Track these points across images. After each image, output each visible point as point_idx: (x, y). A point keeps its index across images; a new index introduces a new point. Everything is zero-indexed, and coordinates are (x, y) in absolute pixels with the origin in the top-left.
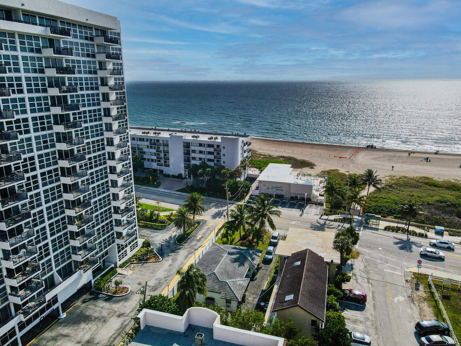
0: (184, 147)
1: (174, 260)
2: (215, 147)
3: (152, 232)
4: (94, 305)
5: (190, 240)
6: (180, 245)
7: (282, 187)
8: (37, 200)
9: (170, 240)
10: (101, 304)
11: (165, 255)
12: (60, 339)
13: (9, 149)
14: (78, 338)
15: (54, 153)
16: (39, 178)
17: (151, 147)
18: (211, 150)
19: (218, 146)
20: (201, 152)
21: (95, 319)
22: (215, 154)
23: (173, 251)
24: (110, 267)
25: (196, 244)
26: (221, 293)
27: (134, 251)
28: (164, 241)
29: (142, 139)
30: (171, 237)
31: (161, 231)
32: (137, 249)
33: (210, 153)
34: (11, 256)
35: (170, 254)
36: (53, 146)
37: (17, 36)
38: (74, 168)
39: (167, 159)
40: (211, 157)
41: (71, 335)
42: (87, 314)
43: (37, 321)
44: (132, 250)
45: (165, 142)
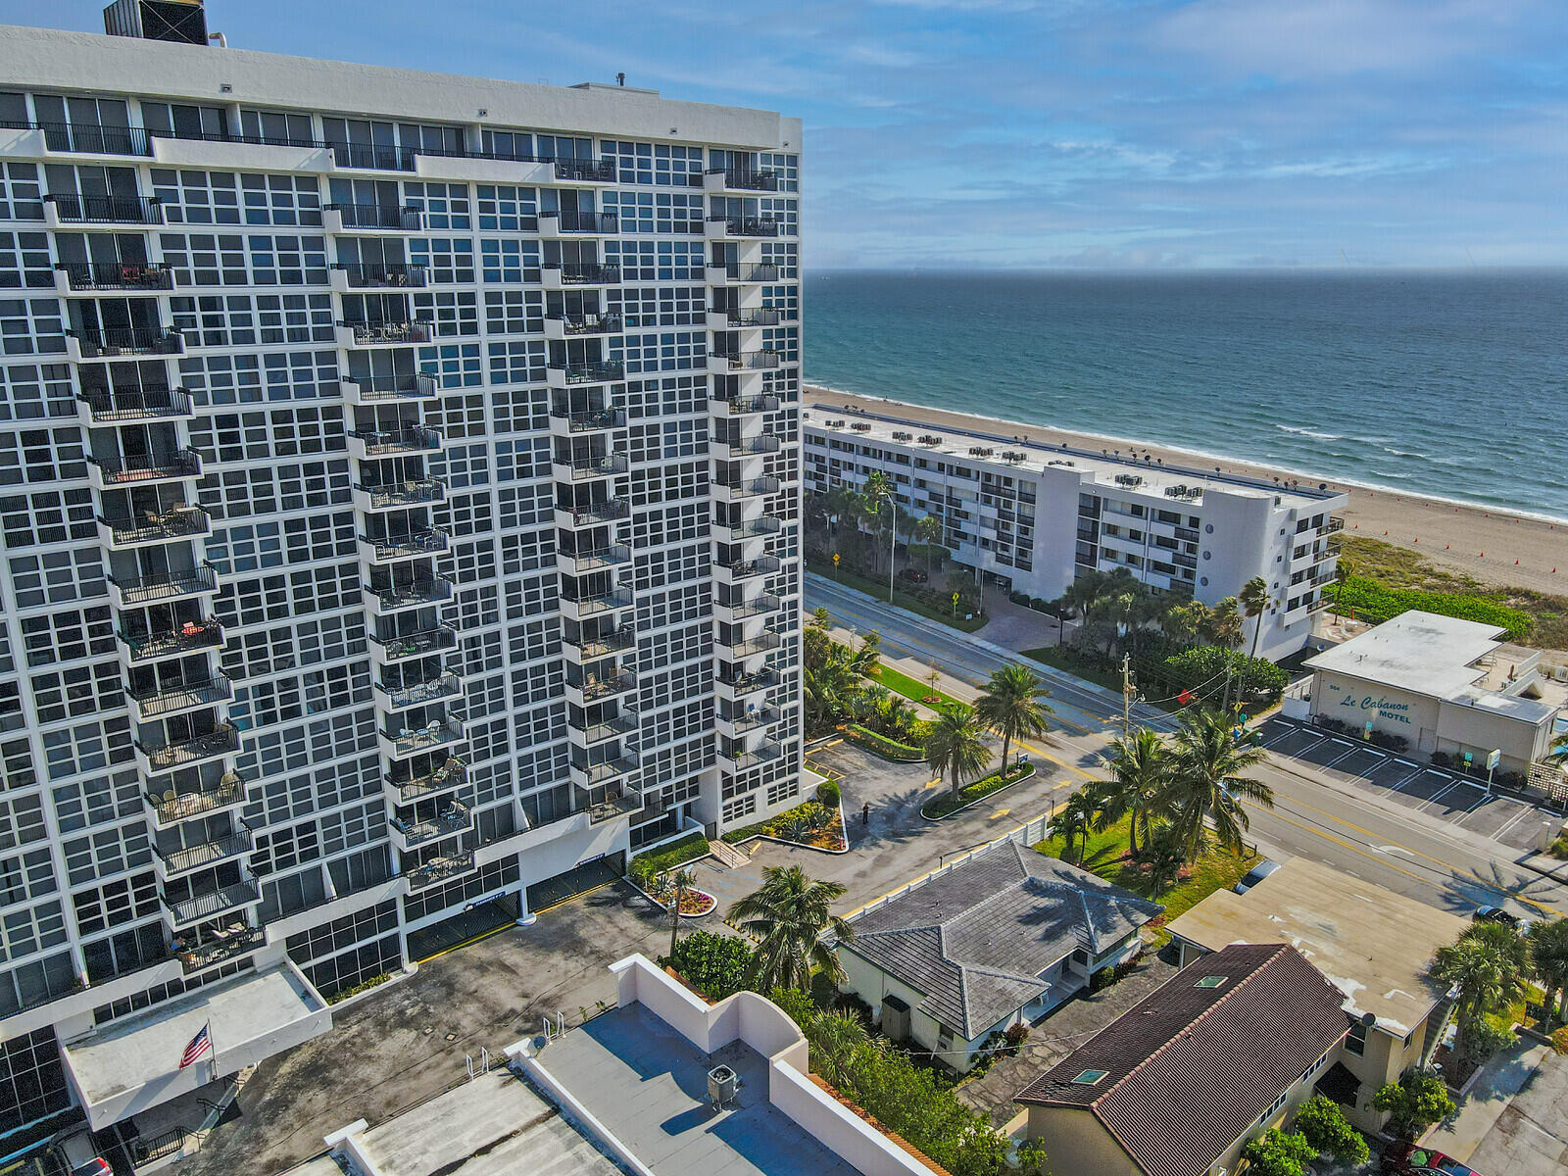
0: (1083, 510)
1: (882, 862)
2: (1185, 523)
3: (872, 763)
4: (609, 917)
5: (969, 814)
6: (927, 823)
7: (1405, 707)
8: (486, 606)
9: (907, 801)
10: (627, 920)
11: (867, 841)
12: (493, 973)
13: (427, 471)
14: (528, 987)
15: (545, 489)
16: (498, 551)
17: (987, 501)
18: (1168, 531)
19: (1194, 522)
20: (1135, 536)
21: (592, 953)
22: (1181, 548)
23: (895, 836)
24: (690, 832)
25: (978, 832)
26: (926, 995)
27: (783, 807)
28: (887, 800)
29: (963, 472)
30: (914, 793)
31: (899, 768)
32: (792, 802)
33: (1163, 542)
34: (402, 731)
35: (883, 842)
36: (546, 471)
37: (473, 192)
38: (603, 532)
39: (1026, 545)
40: (1165, 556)
41: (519, 971)
42: (582, 933)
43: (457, 909)
44: (775, 801)
45: (1028, 490)
